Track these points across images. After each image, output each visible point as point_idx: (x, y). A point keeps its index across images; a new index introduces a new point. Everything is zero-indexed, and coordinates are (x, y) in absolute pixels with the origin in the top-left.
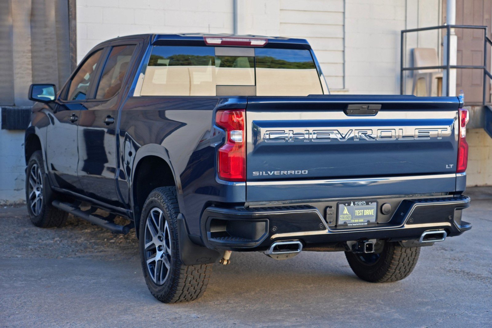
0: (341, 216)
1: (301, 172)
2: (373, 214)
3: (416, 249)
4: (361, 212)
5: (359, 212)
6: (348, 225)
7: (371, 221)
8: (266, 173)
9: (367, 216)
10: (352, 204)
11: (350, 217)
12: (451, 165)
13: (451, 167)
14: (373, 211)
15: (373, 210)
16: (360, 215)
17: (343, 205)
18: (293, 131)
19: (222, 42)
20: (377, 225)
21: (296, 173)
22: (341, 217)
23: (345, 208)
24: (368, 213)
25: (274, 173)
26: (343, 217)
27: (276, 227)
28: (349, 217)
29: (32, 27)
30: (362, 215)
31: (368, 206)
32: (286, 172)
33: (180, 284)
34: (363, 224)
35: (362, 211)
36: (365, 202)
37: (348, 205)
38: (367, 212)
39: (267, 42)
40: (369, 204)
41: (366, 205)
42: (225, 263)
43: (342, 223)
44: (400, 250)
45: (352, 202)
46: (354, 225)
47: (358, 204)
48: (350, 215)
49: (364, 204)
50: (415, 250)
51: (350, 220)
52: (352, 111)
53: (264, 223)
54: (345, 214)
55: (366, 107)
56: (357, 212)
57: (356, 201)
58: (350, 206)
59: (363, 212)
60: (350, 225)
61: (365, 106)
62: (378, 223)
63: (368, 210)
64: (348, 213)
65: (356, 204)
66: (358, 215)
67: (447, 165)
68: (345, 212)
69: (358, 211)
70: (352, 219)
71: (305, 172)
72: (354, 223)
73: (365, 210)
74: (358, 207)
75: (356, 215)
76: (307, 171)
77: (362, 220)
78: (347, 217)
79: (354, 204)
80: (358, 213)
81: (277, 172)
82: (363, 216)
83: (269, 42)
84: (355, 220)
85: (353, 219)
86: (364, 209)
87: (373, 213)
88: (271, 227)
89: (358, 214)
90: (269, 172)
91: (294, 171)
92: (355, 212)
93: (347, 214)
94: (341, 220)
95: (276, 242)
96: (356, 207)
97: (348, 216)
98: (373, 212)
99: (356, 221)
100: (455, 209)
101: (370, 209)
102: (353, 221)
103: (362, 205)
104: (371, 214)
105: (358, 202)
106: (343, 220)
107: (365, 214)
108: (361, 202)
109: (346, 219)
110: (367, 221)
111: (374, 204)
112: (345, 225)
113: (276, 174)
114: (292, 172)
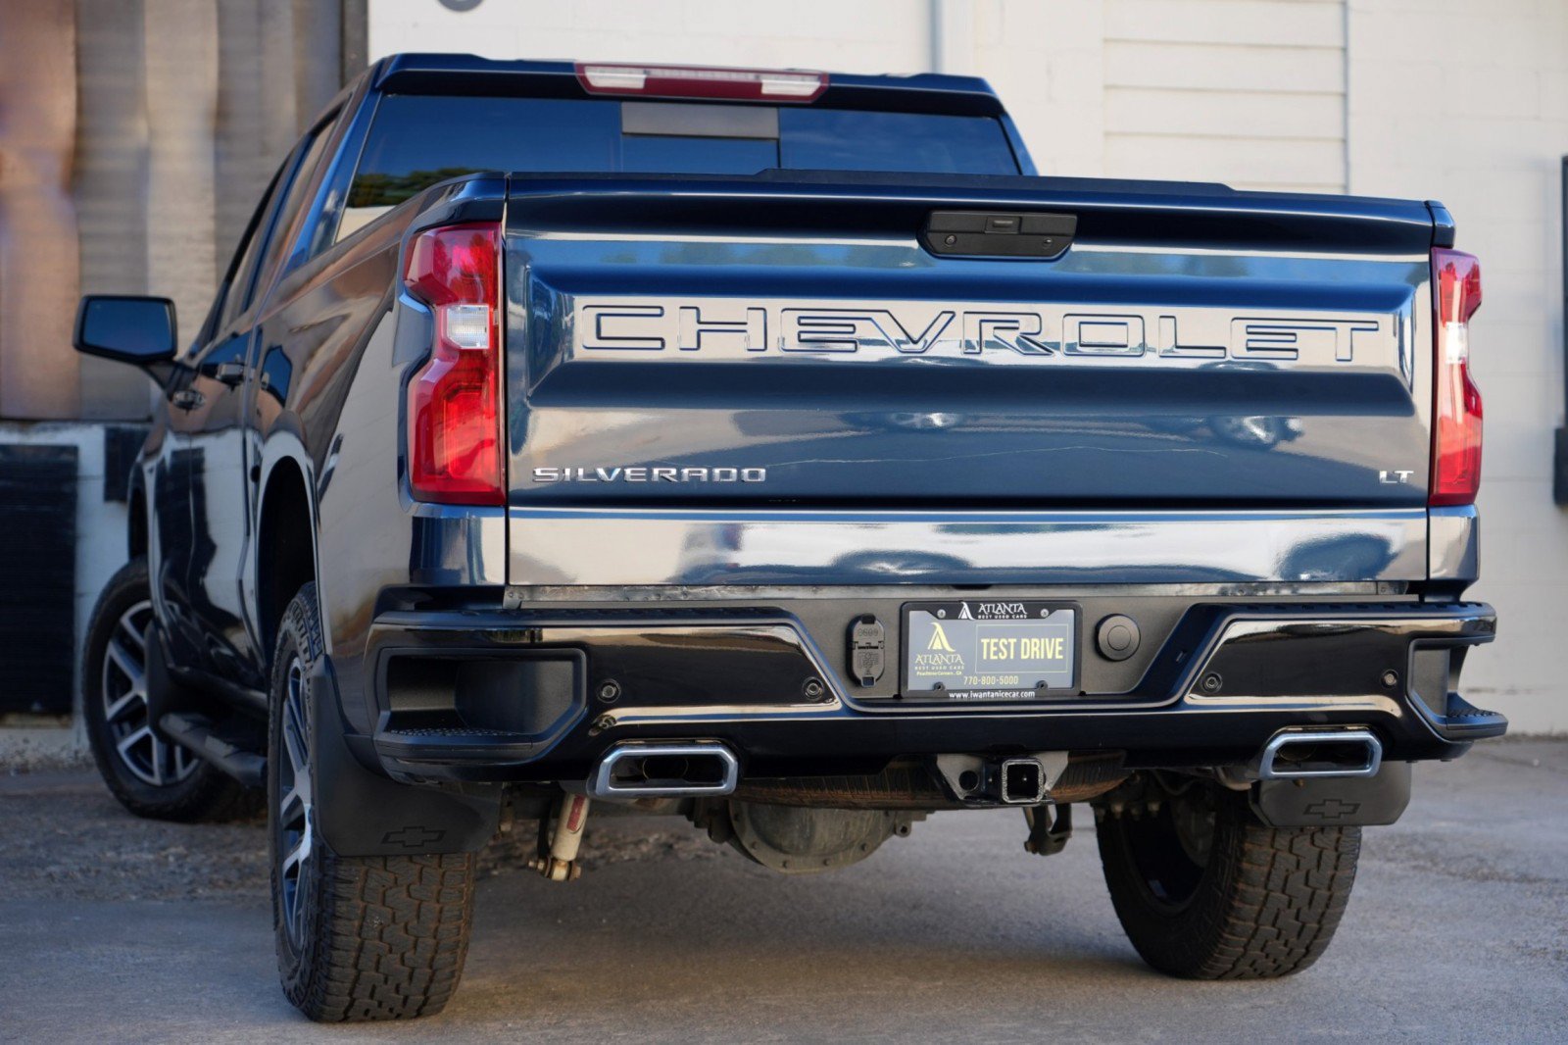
0: (919, 658)
1: (739, 473)
2: (1058, 657)
3: (1338, 840)
4: (1007, 647)
5: (996, 645)
6: (952, 695)
7: (1052, 684)
8: (590, 474)
9: (1032, 663)
10: (966, 612)
11: (958, 664)
12: (1404, 473)
14: (1061, 644)
15: (1061, 640)
16: (1003, 657)
17: (925, 613)
18: (697, 308)
19: (648, 81)
20: (1077, 698)
21: (717, 478)
22: (919, 664)
23: (935, 627)
24: (1037, 649)
26: (928, 664)
27: (615, 682)
28: (953, 664)
29: (218, 157)
30: (1012, 657)
31: (1034, 623)
32: (673, 471)
33: (339, 938)
34: (1013, 695)
35: (1013, 641)
36: (1022, 608)
37: (948, 617)
38: (1033, 649)
39: (826, 85)
40: (1037, 616)
41: (1028, 618)
42: (560, 873)
43: (927, 686)
44: (1269, 840)
45: (965, 605)
46: (976, 695)
47: (993, 615)
48: (959, 657)
49: (1016, 614)
50: (1333, 844)
51: (961, 678)
52: (951, 238)
53: (568, 665)
54: (937, 651)
55: (1010, 221)
56: (989, 645)
57: (984, 602)
58: (956, 618)
59: (1017, 646)
60: (958, 696)
61: (1006, 221)
62: (1082, 694)
63: (1037, 640)
64: (951, 646)
65: (982, 613)
66: (993, 657)
67: (1384, 473)
68: (937, 640)
69: (993, 641)
70: (968, 672)
71: (754, 475)
72: (975, 691)
73: (1024, 640)
74: (991, 624)
75: (985, 657)
76: (763, 471)
77: (1012, 681)
78: (944, 663)
79: (975, 613)
80: (993, 649)
81: (632, 472)
82: (1014, 664)
83: (833, 85)
84: (980, 678)
85: (973, 675)
86: (1019, 634)
87: (1060, 653)
88: (595, 683)
89: (996, 653)
90: (601, 472)
91: (705, 471)
92: (981, 645)
93: (944, 651)
94: (919, 673)
95: (622, 746)
96: (981, 624)
97: (950, 659)
98: (1058, 648)
99: (987, 681)
100: (1412, 647)
101: (1045, 638)
102: (973, 681)
103: (1011, 618)
104: (1050, 656)
105: (994, 605)
106: (929, 674)
107: (1023, 657)
108: (1005, 606)
109: (943, 671)
110: (1032, 685)
111: (1065, 618)
112: (938, 695)
113: (632, 477)
114: (699, 472)
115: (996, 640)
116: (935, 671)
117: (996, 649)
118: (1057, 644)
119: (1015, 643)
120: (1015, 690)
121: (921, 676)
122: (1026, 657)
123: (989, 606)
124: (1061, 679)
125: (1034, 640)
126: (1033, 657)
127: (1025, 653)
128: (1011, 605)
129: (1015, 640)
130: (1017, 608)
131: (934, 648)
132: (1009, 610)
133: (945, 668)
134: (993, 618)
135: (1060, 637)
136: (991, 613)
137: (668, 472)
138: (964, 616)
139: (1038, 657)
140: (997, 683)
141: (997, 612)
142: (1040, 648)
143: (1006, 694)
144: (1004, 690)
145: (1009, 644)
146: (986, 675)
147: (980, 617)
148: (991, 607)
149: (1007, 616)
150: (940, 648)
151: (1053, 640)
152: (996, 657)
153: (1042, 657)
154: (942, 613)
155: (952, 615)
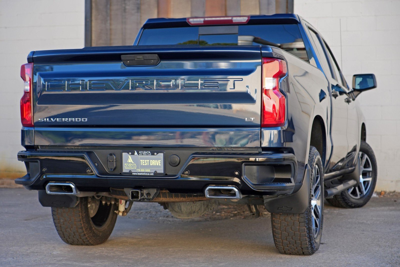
0: (125, 164)
1: (81, 120)
2: (160, 165)
4: (147, 162)
5: (144, 161)
6: (133, 174)
7: (158, 172)
8: (50, 120)
9: (153, 166)
10: (136, 153)
11: (135, 166)
14: (160, 162)
15: (160, 161)
16: (146, 165)
17: (126, 153)
18: (70, 81)
20: (165, 175)
21: (76, 121)
22: (125, 166)
23: (129, 157)
24: (154, 163)
25: (56, 120)
26: (127, 166)
27: (45, 168)
28: (134, 166)
30: (148, 165)
31: (153, 156)
32: (67, 119)
35: (148, 161)
36: (150, 152)
37: (131, 154)
38: (153, 163)
41: (152, 155)
43: (128, 171)
45: (136, 152)
46: (139, 174)
47: (143, 154)
48: (135, 164)
49: (148, 154)
51: (136, 170)
52: (128, 62)
53: (37, 164)
54: (130, 163)
55: (141, 57)
56: (142, 161)
57: (140, 151)
59: (149, 162)
60: (135, 174)
62: (166, 174)
63: (154, 161)
64: (133, 162)
65: (140, 154)
66: (143, 165)
68: (130, 160)
70: (138, 168)
71: (85, 120)
72: (139, 173)
73: (151, 161)
74: (142, 156)
75: (141, 165)
76: (86, 119)
77: (148, 171)
78: (132, 166)
79: (138, 154)
80: (143, 162)
82: (149, 166)
84: (140, 169)
85: (139, 169)
87: (160, 164)
88: (42, 168)
89: (144, 164)
90: (52, 119)
91: (74, 119)
92: (141, 161)
93: (131, 163)
94: (125, 168)
95: (50, 183)
96: (140, 156)
97: (133, 165)
98: (160, 163)
99: (143, 170)
100: (243, 164)
101: (156, 160)
103: (147, 155)
104: (157, 165)
105: (143, 152)
107: (151, 165)
108: (145, 152)
109: (131, 168)
110: (154, 172)
111: (161, 155)
112: (130, 173)
113: (59, 120)
114: (72, 119)
115: (144, 160)
116: (129, 167)
117: (144, 162)
118: (159, 162)
119: (149, 161)
120: (149, 173)
121: (126, 168)
122: (152, 165)
123: (141, 152)
124: (161, 170)
125: (153, 161)
126: (153, 165)
127: (151, 164)
128: (147, 152)
129: (149, 160)
130: (149, 152)
131: (129, 162)
132: (147, 153)
133: (132, 167)
134: (143, 155)
135: (160, 160)
136: (142, 154)
137: (66, 119)
138: (136, 154)
139: (155, 165)
140: (145, 171)
141: (143, 153)
142: (155, 163)
143: (146, 174)
145: (147, 161)
146: (142, 169)
147: (139, 154)
148: (142, 152)
149: (146, 155)
150: (130, 162)
151: (158, 161)
152: (144, 165)
153: (156, 165)
154: (130, 153)
155: (133, 154)
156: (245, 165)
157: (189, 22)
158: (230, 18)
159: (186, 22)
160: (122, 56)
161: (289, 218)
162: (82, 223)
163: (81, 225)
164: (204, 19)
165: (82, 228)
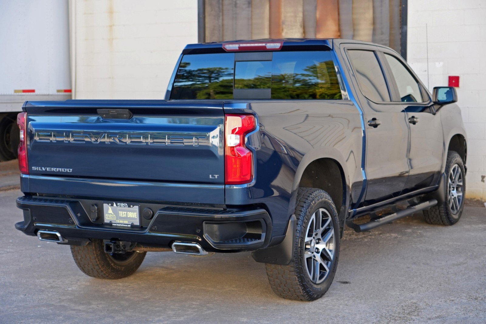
0: (106, 215)
1: (67, 170)
4: (125, 214)
7: (135, 224)
8: (41, 169)
9: (130, 218)
10: (115, 205)
11: (114, 217)
12: (216, 176)
13: (216, 177)
14: (136, 214)
15: (136, 213)
16: (124, 216)
17: (107, 205)
19: (239, 47)
20: (141, 228)
21: (63, 171)
22: (106, 216)
23: (109, 208)
25: (46, 169)
26: (108, 216)
30: (126, 216)
31: (129, 209)
32: (55, 169)
34: (126, 226)
35: (126, 212)
36: (126, 205)
39: (282, 45)
41: (128, 207)
43: (109, 222)
45: (115, 203)
46: (118, 225)
47: (121, 206)
48: (115, 216)
51: (115, 221)
52: (104, 115)
54: (110, 214)
55: (114, 111)
57: (118, 203)
59: (127, 214)
60: (114, 225)
63: (131, 213)
64: (113, 213)
65: (118, 205)
66: (122, 216)
67: (210, 176)
68: (110, 211)
69: (122, 212)
70: (117, 219)
71: (69, 170)
72: (118, 224)
73: (128, 213)
74: (120, 208)
75: (120, 216)
76: (71, 170)
77: (126, 222)
79: (117, 205)
80: (122, 214)
82: (126, 218)
84: (120, 220)
86: (127, 211)
87: (136, 216)
88: (32, 216)
89: (122, 215)
91: (61, 169)
92: (119, 213)
94: (107, 218)
96: (119, 208)
98: (136, 215)
99: (121, 222)
100: (204, 222)
101: (133, 212)
102: (118, 221)
103: (124, 207)
104: (134, 217)
106: (109, 219)
110: (131, 224)
111: (136, 208)
112: (110, 224)
124: (137, 223)
127: (129, 216)
132: (124, 205)
133: (112, 218)
136: (120, 205)
140: (123, 222)
142: (132, 215)
144: (124, 224)
153: (132, 217)
154: (110, 204)
155: (112, 205)
156: (206, 223)
157: (224, 48)
158: (264, 45)
159: (222, 48)
160: (97, 110)
161: (279, 267)
162: (97, 261)
163: (97, 262)
164: (239, 45)
165: (98, 265)
